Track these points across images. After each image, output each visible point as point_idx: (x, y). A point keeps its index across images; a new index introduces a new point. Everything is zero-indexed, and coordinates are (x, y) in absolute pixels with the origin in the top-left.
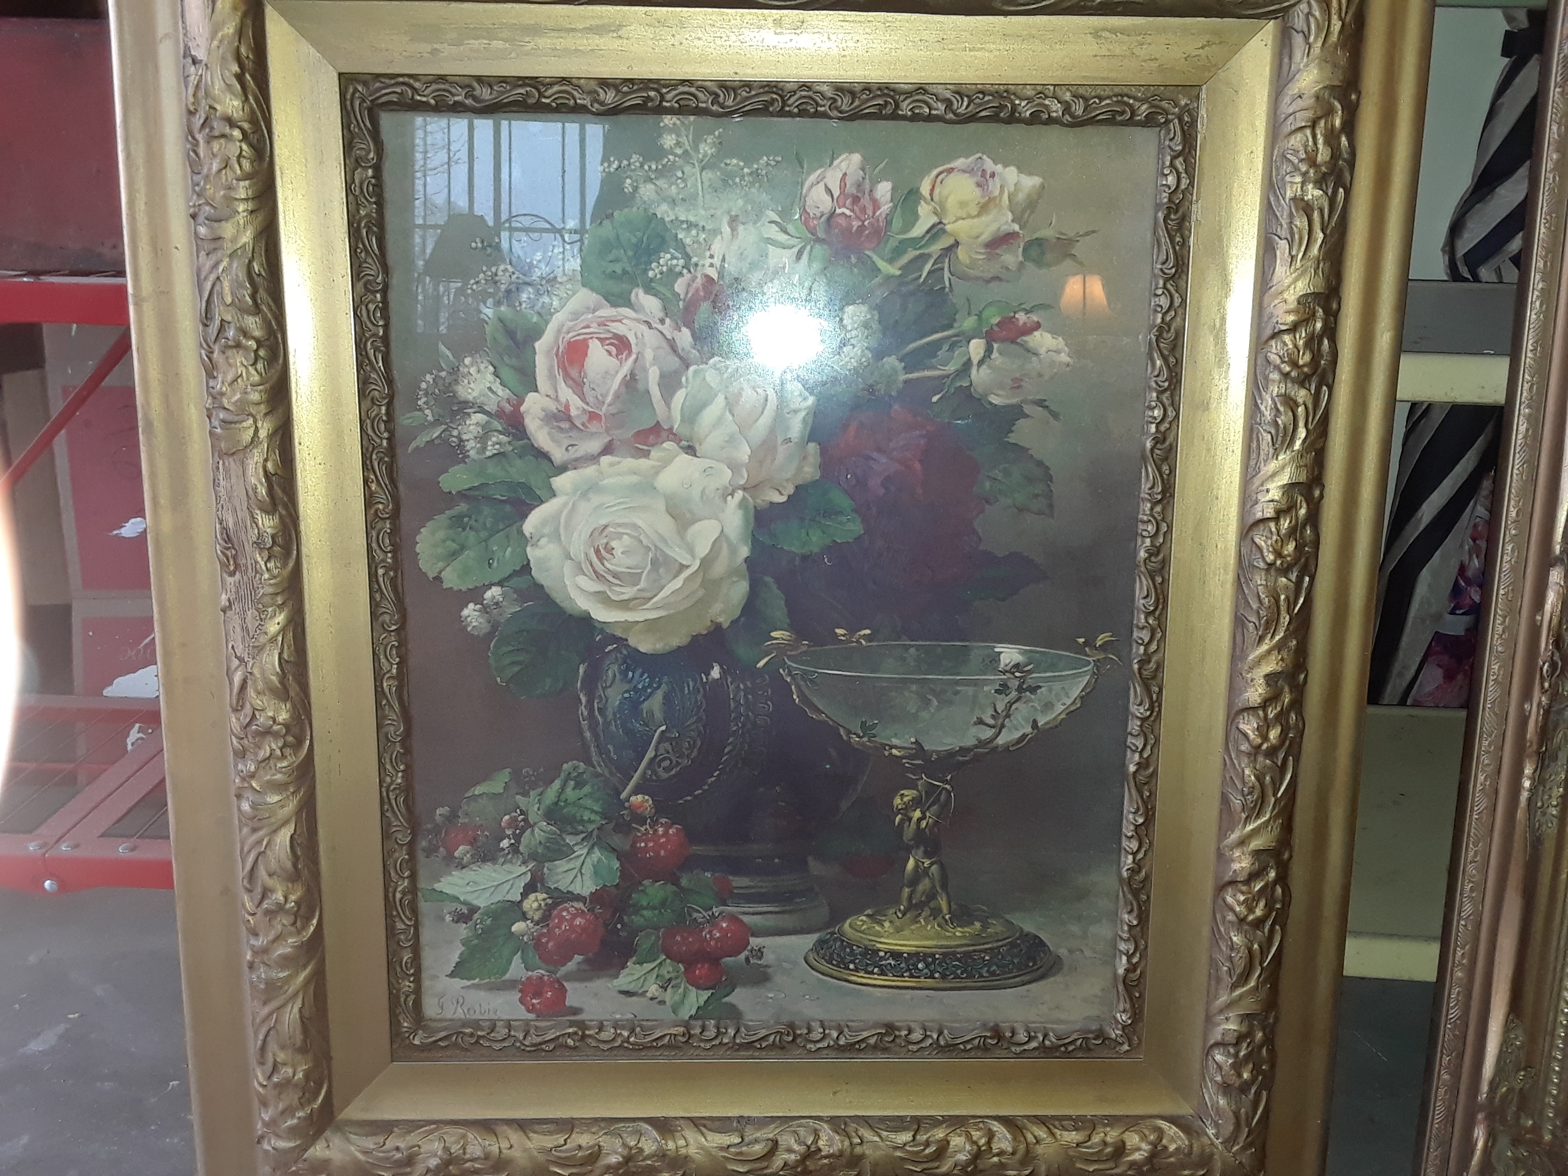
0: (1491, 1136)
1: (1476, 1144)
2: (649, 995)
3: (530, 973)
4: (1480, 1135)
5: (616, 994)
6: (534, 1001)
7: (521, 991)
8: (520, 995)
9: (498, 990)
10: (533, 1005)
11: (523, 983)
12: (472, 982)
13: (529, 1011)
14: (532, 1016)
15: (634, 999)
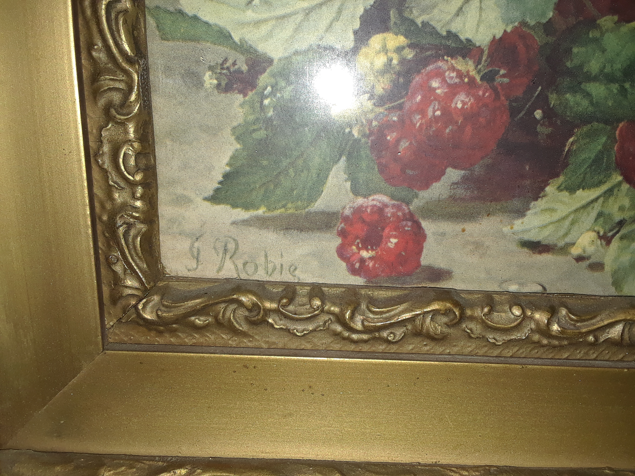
2: (576, 251)
3: (360, 201)
5: (514, 247)
6: (365, 254)
7: (342, 234)
8: (338, 241)
9: (301, 229)
10: (362, 261)
11: (346, 219)
12: (252, 213)
13: (354, 271)
14: (358, 281)
15: (546, 257)
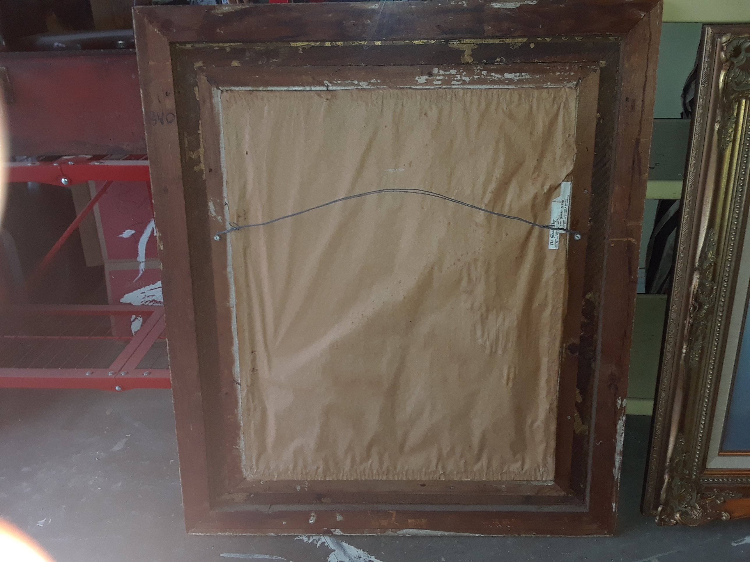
0: (671, 478)
1: (665, 481)
4: (666, 477)
